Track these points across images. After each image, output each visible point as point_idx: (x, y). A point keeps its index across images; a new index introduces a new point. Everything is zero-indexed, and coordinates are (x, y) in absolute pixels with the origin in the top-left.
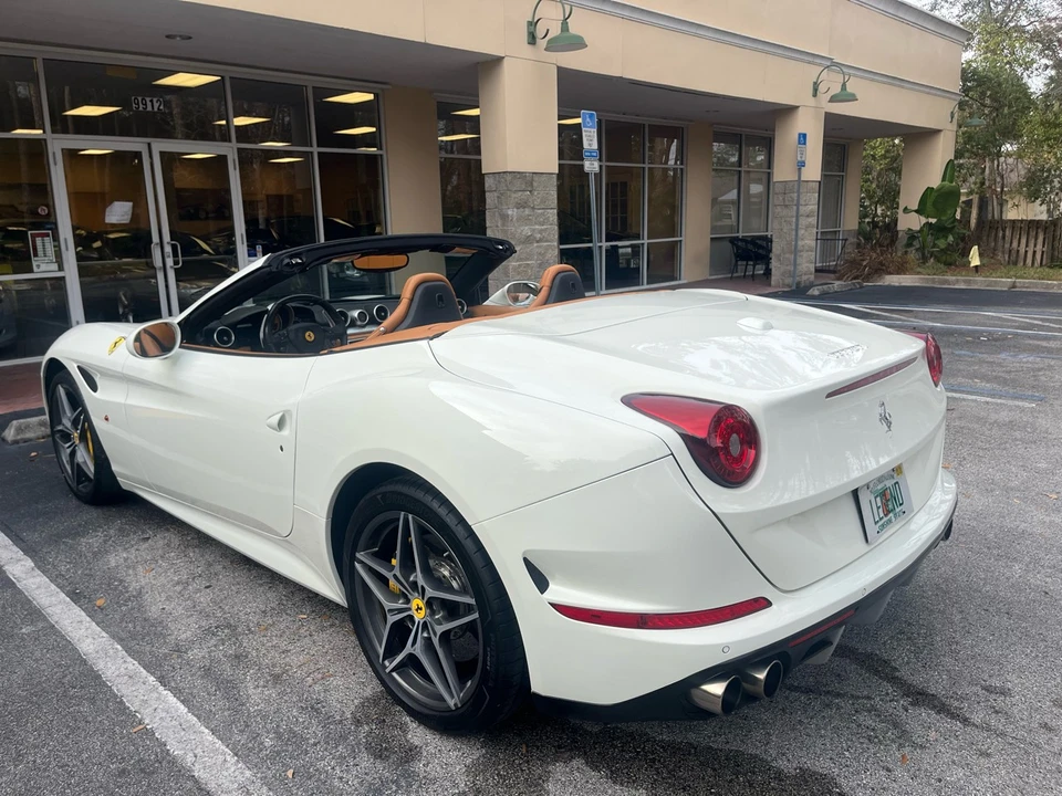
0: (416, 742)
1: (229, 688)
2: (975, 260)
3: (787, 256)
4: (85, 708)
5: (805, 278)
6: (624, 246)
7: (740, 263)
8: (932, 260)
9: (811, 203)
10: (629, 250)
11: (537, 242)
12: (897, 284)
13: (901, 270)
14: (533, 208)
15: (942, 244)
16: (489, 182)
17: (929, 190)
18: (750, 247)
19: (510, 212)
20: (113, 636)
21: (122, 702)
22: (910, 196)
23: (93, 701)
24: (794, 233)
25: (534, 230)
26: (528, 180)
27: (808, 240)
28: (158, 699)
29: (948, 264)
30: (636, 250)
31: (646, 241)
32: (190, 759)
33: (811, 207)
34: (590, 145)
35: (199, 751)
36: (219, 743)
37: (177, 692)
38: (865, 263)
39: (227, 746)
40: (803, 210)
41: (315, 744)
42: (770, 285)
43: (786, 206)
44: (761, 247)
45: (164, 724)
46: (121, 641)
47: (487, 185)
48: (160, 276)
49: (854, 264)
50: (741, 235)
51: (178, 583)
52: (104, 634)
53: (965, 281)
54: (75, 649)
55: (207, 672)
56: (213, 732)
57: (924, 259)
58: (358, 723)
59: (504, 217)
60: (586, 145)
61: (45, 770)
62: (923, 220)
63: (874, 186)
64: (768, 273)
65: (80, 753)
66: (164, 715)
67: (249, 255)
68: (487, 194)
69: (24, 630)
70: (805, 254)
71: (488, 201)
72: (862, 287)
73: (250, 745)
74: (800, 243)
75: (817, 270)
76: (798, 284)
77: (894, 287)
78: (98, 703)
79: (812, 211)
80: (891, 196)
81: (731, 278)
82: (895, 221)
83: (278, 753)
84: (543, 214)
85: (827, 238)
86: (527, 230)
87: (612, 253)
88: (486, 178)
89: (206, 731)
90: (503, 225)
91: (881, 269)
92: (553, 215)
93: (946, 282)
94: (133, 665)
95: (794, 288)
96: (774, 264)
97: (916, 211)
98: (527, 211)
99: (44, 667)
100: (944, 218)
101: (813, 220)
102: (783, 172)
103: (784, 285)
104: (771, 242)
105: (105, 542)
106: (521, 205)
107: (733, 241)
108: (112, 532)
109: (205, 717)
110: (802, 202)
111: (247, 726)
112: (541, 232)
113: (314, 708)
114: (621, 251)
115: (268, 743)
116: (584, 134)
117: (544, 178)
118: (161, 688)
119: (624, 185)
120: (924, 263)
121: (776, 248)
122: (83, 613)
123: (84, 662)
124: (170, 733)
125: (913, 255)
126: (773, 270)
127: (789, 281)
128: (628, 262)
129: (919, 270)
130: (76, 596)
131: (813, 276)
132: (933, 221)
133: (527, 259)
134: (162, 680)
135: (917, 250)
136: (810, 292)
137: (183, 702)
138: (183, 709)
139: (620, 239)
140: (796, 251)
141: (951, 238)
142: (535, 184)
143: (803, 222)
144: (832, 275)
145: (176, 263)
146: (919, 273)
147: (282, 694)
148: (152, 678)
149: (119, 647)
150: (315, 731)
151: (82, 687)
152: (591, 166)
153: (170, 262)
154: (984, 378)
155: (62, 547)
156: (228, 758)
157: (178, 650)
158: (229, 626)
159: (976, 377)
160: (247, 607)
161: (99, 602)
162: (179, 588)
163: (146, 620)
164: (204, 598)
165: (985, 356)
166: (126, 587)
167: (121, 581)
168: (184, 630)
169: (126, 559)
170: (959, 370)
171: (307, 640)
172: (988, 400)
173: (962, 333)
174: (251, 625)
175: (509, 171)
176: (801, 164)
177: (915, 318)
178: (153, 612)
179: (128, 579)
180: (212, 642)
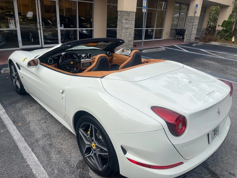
2: (233, 40)
3: (189, 35)
5: (192, 41)
6: (150, 29)
7: (177, 35)
8: (223, 38)
9: (196, 22)
10: (151, 30)
11: (129, 29)
12: (214, 44)
13: (215, 41)
14: (129, 20)
15: (226, 35)
16: (119, 13)
17: (225, 21)
18: (180, 32)
19: (123, 21)
20: (22, 135)
21: (23, 156)
22: (220, 22)
23: (16, 154)
24: (191, 29)
25: (129, 26)
26: (128, 13)
27: (194, 32)
28: (31, 155)
29: (227, 40)
30: (152, 30)
31: (155, 29)
32: (37, 175)
33: (196, 23)
34: (144, 5)
35: (40, 172)
36: (44, 171)
37: (36, 154)
38: (207, 38)
39: (46, 172)
40: (194, 24)
42: (183, 42)
43: (190, 23)
44: (182, 32)
45: (32, 163)
47: (118, 14)
48: (39, 31)
49: (204, 38)
50: (178, 28)
51: (38, 120)
53: (230, 45)
54: (13, 138)
57: (221, 38)
59: (122, 22)
60: (143, 5)
62: (222, 28)
63: (211, 17)
64: (183, 38)
65: (12, 170)
66: (32, 160)
68: (118, 16)
69: (1, 131)
70: (193, 35)
71: (118, 18)
72: (205, 44)
73: (52, 172)
74: (192, 32)
75: (195, 38)
76: (190, 42)
77: (213, 45)
79: (196, 24)
80: (215, 20)
81: (174, 39)
82: (216, 27)
83: (58, 175)
84: (131, 22)
85: (198, 30)
86: (127, 26)
87: (147, 31)
88: (118, 12)
89: (42, 167)
90: (121, 24)
91: (211, 40)
92: (134, 22)
93: (226, 45)
95: (189, 43)
96: (185, 37)
97: (221, 26)
98: (127, 21)
99: (5, 143)
100: (227, 28)
101: (196, 27)
102: (191, 14)
103: (187, 42)
104: (185, 31)
105: (22, 106)
106: (126, 20)
107: (176, 30)
108: (24, 103)
110: (194, 22)
111: (51, 166)
112: (130, 26)
114: (149, 30)
116: (143, 2)
117: (132, 13)
118: (32, 152)
119: (151, 13)
120: (221, 39)
121: (186, 33)
122: (15, 127)
123: (15, 142)
124: (33, 166)
125: (219, 37)
126: (185, 38)
127: (188, 41)
128: (150, 33)
129: (220, 41)
130: (14, 122)
131: (194, 41)
132: (225, 29)
133: (127, 33)
134: (32, 150)
135: (220, 35)
136: (193, 45)
137: (37, 157)
138: (37, 159)
139: (149, 27)
140: (191, 34)
141: (228, 34)
142: (130, 14)
143: (194, 27)
144: (199, 40)
146: (219, 42)
148: (30, 149)
150: (67, 169)
152: (144, 10)
153: (41, 27)
155: (12, 106)
157: (37, 141)
158: (49, 135)
159: (232, 75)
160: (54, 129)
161: (20, 124)
162: (38, 122)
163: (30, 131)
164: (44, 126)
165: (234, 69)
166: (26, 120)
167: (25, 118)
168: (39, 135)
169: (27, 112)
170: (228, 73)
171: (67, 141)
172: (234, 82)
173: (229, 61)
174: (54, 135)
175: (124, 11)
176: (196, 12)
177: (218, 55)
178: (32, 129)
179: (27, 118)
180: (45, 139)
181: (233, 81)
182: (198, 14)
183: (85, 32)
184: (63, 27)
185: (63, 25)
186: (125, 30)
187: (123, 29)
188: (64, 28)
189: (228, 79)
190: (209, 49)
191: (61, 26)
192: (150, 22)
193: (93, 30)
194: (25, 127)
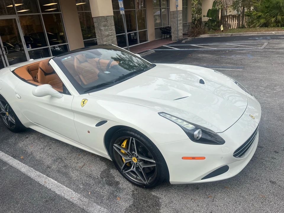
0: (118, 180)
1: (66, 174)
2: (222, 29)
3: (175, 32)
4: (30, 186)
5: (180, 38)
6: (132, 33)
7: (163, 35)
8: (211, 29)
9: (180, 17)
10: (134, 34)
11: (110, 36)
12: (203, 37)
13: (204, 33)
14: (108, 26)
15: (213, 25)
16: (95, 20)
17: (210, 10)
18: (165, 30)
19: (102, 28)
20: (29, 166)
21: (39, 183)
22: (205, 12)
23: (31, 184)
24: (177, 25)
25: (109, 33)
26: (105, 18)
27: (181, 27)
28: (48, 180)
29: (215, 30)
30: (135, 34)
31: (138, 31)
32: (63, 194)
33: (180, 18)
34: (121, 6)
35: (64, 192)
36: (69, 189)
37: (53, 178)
38: (195, 32)
39: (71, 189)
40: (179, 19)
41: (93, 185)
42: (172, 40)
43: (174, 18)
44: (168, 30)
45: (52, 187)
46: (32, 167)
47: (94, 21)
48: (2, 57)
49: (192, 32)
50: (162, 27)
51: (41, 149)
52: (27, 166)
53: (220, 35)
54: (20, 171)
55: (59, 171)
56: (66, 186)
57: (209, 29)
58: (102, 178)
59: (101, 30)
60: (120, 7)
61: (26, 204)
62: (208, 18)
63: (195, 9)
65: (33, 198)
66: (52, 184)
67: (27, 48)
68: (95, 24)
69: (4, 168)
70: (180, 31)
71: (95, 25)
72: (195, 39)
73: (77, 188)
74: (179, 28)
75: (183, 35)
76: (179, 39)
77: (203, 38)
78: (33, 184)
79: (181, 19)
80: (199, 11)
81: (161, 39)
82: (201, 18)
83: (85, 189)
84: (111, 28)
85: (184, 26)
86: (107, 33)
87: (129, 35)
88: (94, 19)
89: (64, 187)
90: (101, 32)
91: (199, 33)
92: (114, 28)
93: (215, 35)
94: (38, 173)
95: (178, 41)
96: (172, 34)
97: (206, 16)
98: (107, 28)
99: (14, 178)
100: (213, 18)
101: (181, 21)
102: (172, 8)
103: (175, 40)
104: (171, 28)
105: (16, 140)
106: (105, 26)
107: (161, 29)
108: (16, 137)
109: (63, 183)
110: (178, 17)
111: (75, 183)
112: (111, 33)
113: (90, 176)
114: (131, 34)
115: (81, 187)
116: (119, 3)
117: (110, 17)
118: (48, 178)
119: (130, 15)
120: (209, 30)
121: (172, 30)
122: (18, 161)
123: (24, 174)
124: (55, 189)
125: (207, 29)
126: (172, 36)
127: (177, 39)
128: (134, 37)
129: (208, 32)
130: (14, 157)
131: (182, 37)
132: (211, 18)
133: (109, 41)
134: (47, 175)
135: (207, 27)
136: (182, 42)
137: (55, 180)
138: (56, 182)
139: (131, 31)
140: (178, 31)
141: (216, 23)
142: (108, 19)
143: (179, 22)
144: (187, 36)
145: (6, 52)
146: (208, 34)
147: (80, 174)
148: (45, 175)
149: (32, 169)
150: (92, 182)
151: (27, 181)
152: (122, 12)
153: (4, 53)
154: (229, 63)
155: (4, 143)
156: (73, 192)
157: (49, 167)
158: (60, 158)
159: (227, 63)
160: (63, 152)
161: (22, 157)
162: (42, 150)
163: (36, 160)
164: (50, 152)
165: (228, 57)
166: (27, 152)
167: (25, 151)
168: (48, 161)
169: (24, 144)
170: (223, 62)
171: (82, 159)
172: (231, 69)
173: (222, 51)
174: (66, 157)
175: (100, 16)
176: (177, 6)
177: (210, 47)
178: (38, 157)
179: (27, 150)
180: (57, 163)
181: (229, 68)
182: (180, 8)
183: (58, 49)
184: (30, 48)
185: (30, 45)
186: (105, 38)
187: (104, 37)
188: (32, 48)
189: (225, 68)
190: (199, 43)
191: (28, 47)
192: (131, 25)
193: (68, 44)
194: (29, 158)
